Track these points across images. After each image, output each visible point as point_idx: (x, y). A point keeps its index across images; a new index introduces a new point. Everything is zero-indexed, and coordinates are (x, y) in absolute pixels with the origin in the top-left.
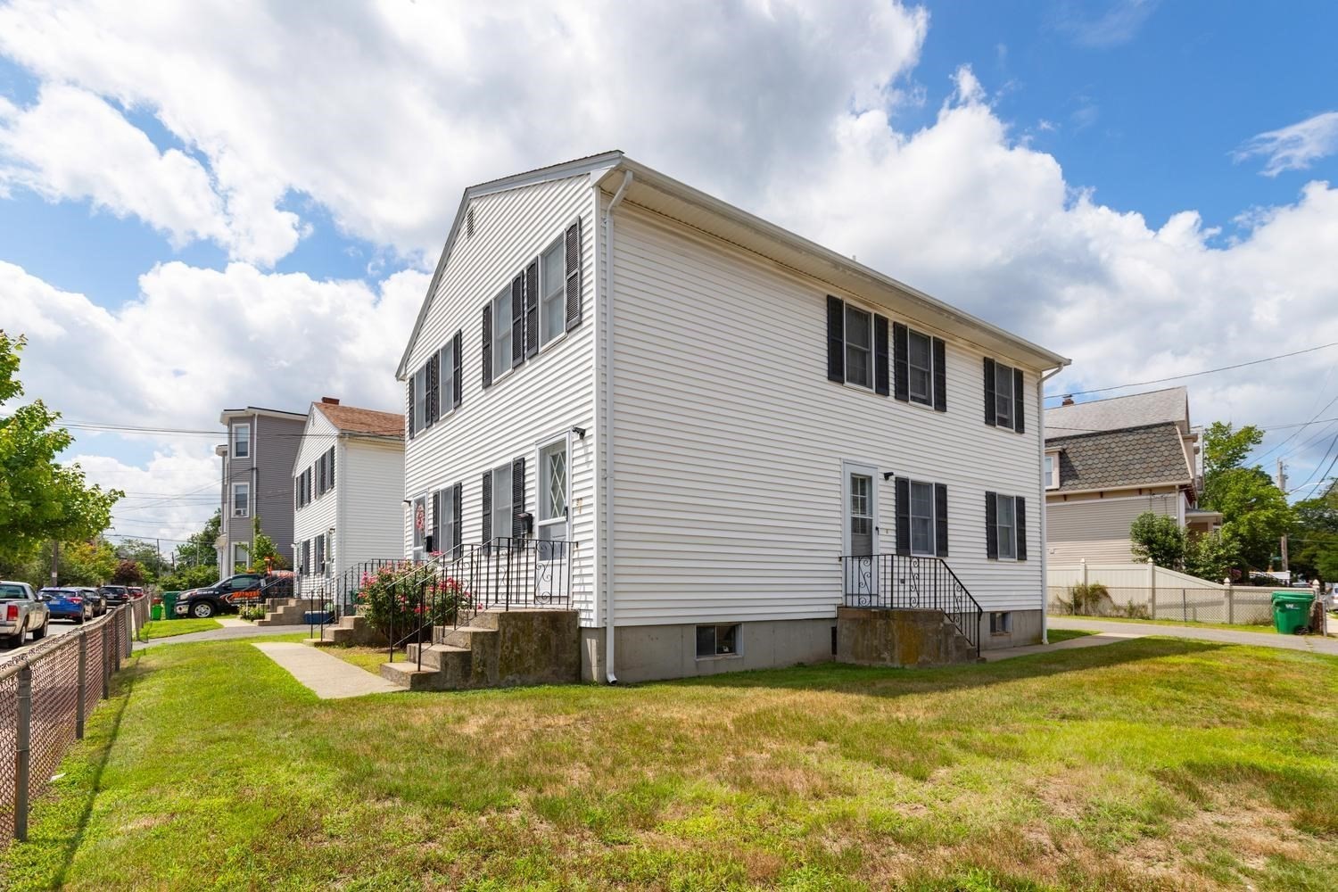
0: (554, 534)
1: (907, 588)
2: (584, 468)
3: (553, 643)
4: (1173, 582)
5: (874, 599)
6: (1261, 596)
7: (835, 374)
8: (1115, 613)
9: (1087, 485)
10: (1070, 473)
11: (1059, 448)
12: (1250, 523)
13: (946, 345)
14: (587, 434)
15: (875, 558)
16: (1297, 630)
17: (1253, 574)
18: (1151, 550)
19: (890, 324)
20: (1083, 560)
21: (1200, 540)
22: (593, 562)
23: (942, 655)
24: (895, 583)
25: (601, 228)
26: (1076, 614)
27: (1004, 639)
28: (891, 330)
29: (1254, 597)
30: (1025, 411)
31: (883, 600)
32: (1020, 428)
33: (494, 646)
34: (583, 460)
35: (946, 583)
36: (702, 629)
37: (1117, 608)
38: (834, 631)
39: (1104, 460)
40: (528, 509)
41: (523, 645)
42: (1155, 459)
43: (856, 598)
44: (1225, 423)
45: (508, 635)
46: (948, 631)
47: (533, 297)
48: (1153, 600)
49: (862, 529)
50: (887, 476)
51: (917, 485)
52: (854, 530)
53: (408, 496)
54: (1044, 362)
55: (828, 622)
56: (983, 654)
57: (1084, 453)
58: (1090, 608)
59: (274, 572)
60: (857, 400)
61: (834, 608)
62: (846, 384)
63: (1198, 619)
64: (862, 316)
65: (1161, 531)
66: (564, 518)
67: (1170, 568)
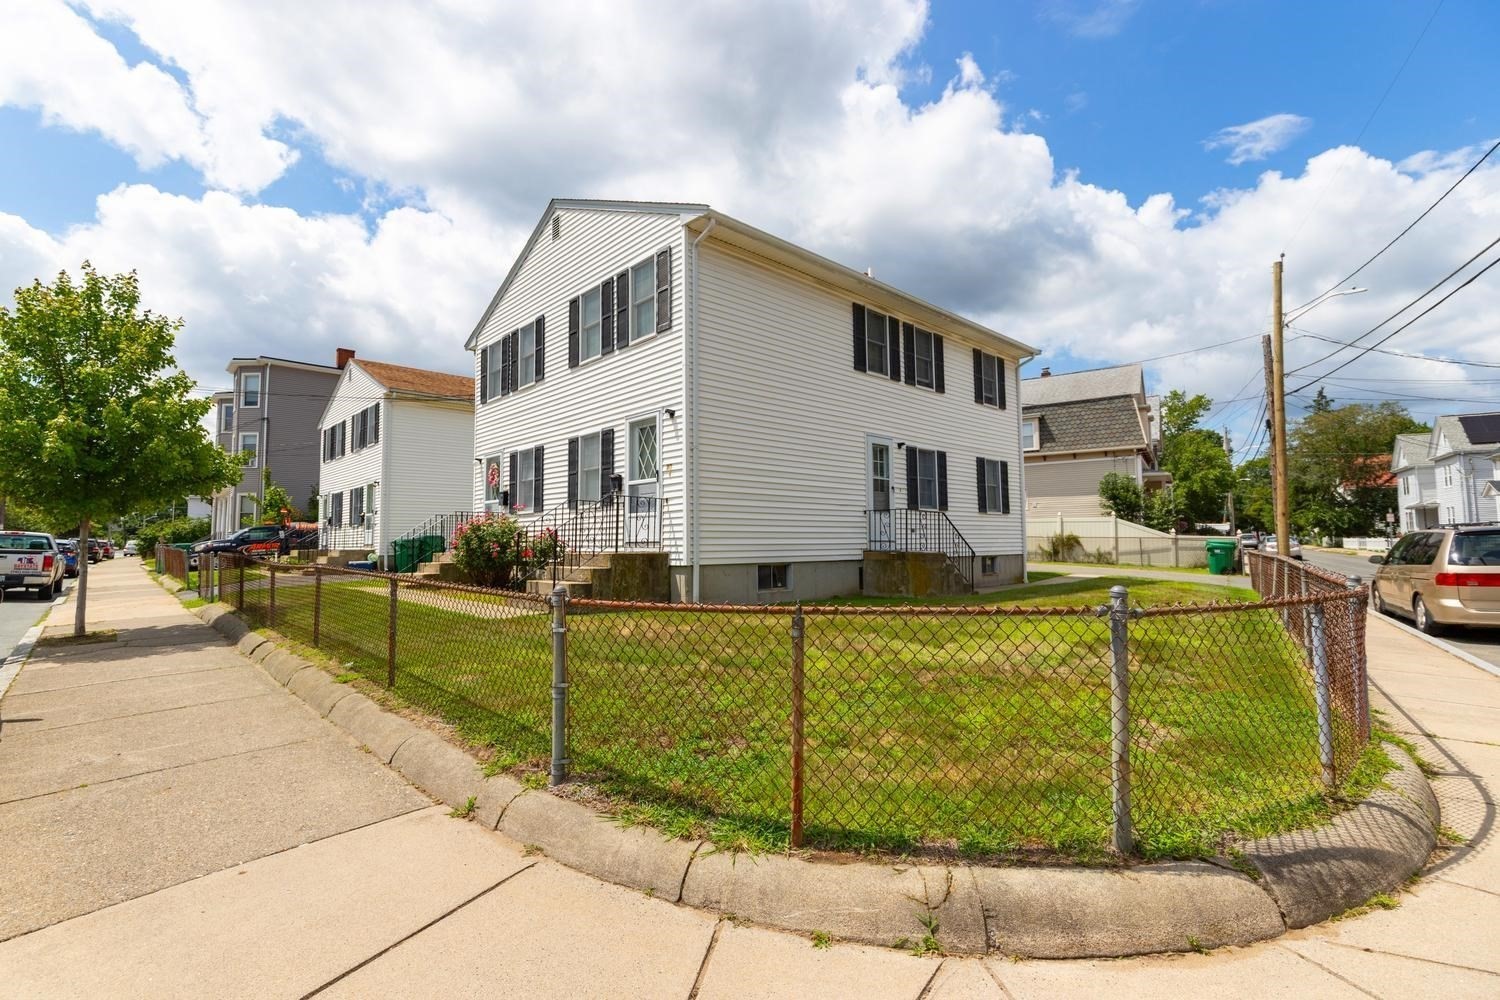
0: (643, 492)
1: (918, 536)
2: (674, 441)
3: (651, 579)
4: (1133, 532)
5: (893, 544)
6: (1198, 544)
7: (860, 365)
8: (1086, 560)
9: (1062, 448)
10: (1048, 437)
11: (1038, 415)
12: (1202, 481)
13: (944, 340)
14: (676, 414)
15: (892, 512)
16: (1223, 571)
17: (1199, 526)
18: (1116, 504)
19: (901, 324)
20: (1059, 514)
21: (1154, 497)
22: (684, 514)
23: (945, 589)
24: (909, 532)
25: (689, 257)
26: (1055, 561)
27: (993, 578)
28: (901, 329)
29: (1195, 544)
30: (1006, 391)
31: (899, 546)
32: (1003, 406)
33: (608, 580)
34: (673, 434)
35: (947, 532)
36: (762, 567)
37: (1088, 555)
38: (861, 570)
39: (1075, 426)
40: (617, 471)
41: (629, 579)
42: (1117, 426)
43: (878, 544)
44: (1180, 392)
45: (618, 572)
46: (949, 570)
47: (623, 301)
48: (1116, 548)
49: (881, 487)
50: (900, 445)
51: (924, 452)
52: (875, 489)
53: (477, 454)
54: (1021, 352)
55: (856, 563)
56: (975, 590)
57: (1059, 420)
58: (1066, 556)
59: (292, 524)
60: (876, 384)
61: (860, 552)
62: (868, 372)
63: (1152, 564)
64: (879, 318)
65: (1123, 488)
66: (655, 480)
67: (1131, 521)
